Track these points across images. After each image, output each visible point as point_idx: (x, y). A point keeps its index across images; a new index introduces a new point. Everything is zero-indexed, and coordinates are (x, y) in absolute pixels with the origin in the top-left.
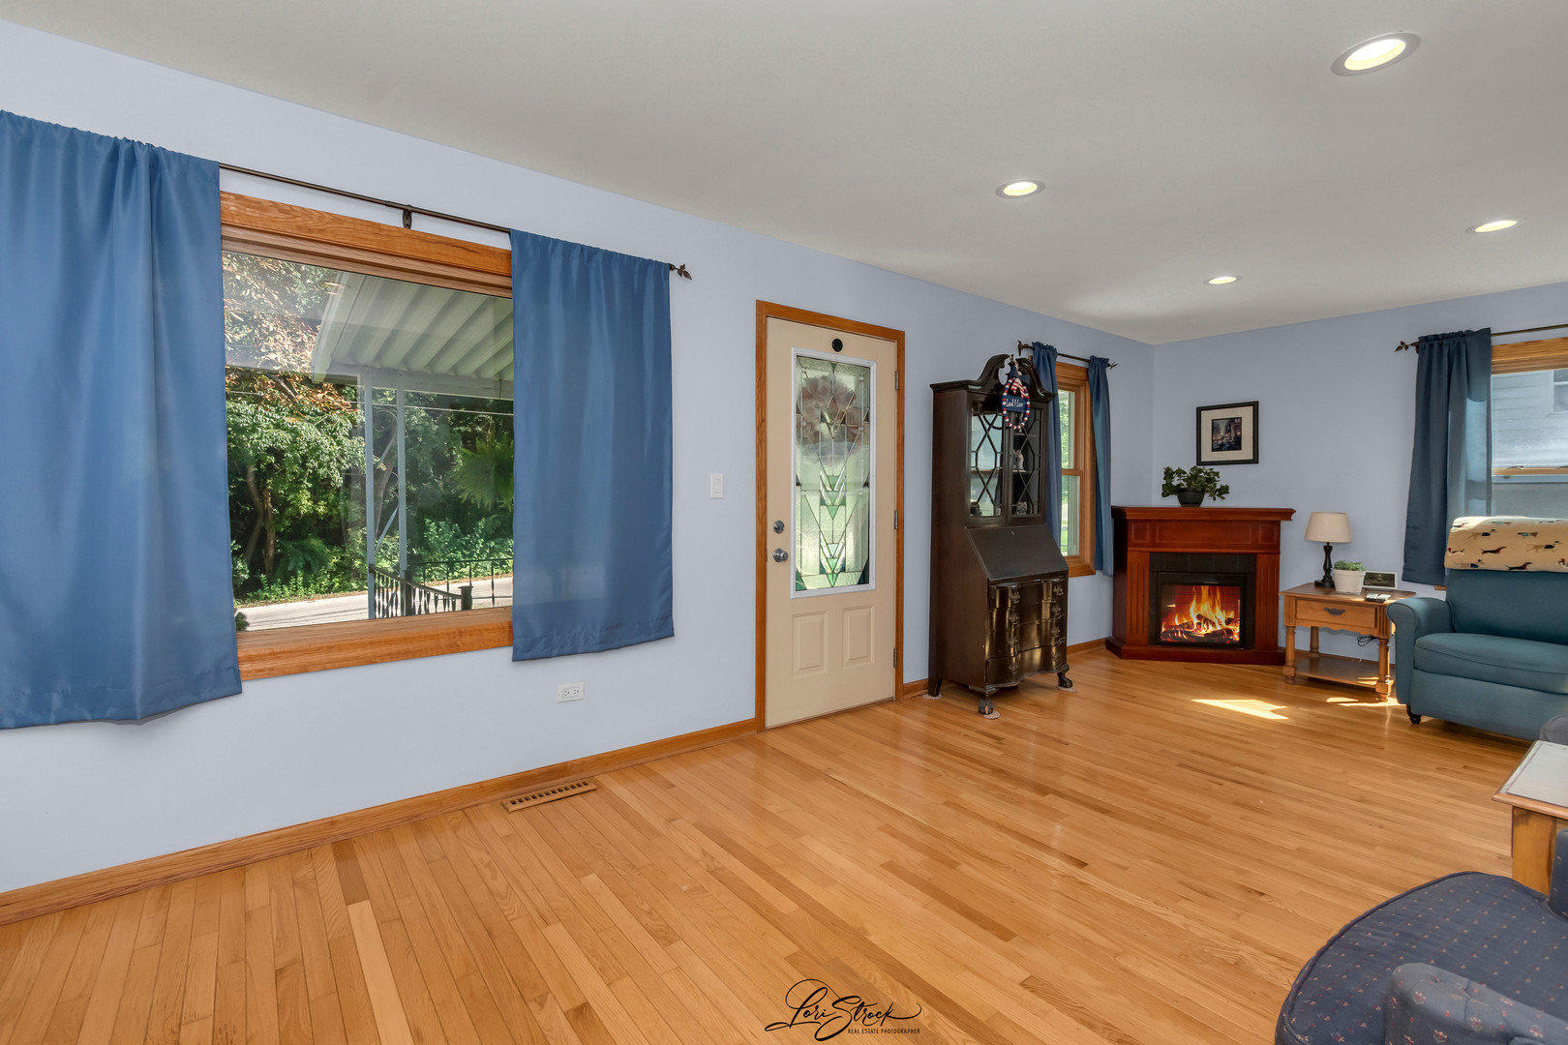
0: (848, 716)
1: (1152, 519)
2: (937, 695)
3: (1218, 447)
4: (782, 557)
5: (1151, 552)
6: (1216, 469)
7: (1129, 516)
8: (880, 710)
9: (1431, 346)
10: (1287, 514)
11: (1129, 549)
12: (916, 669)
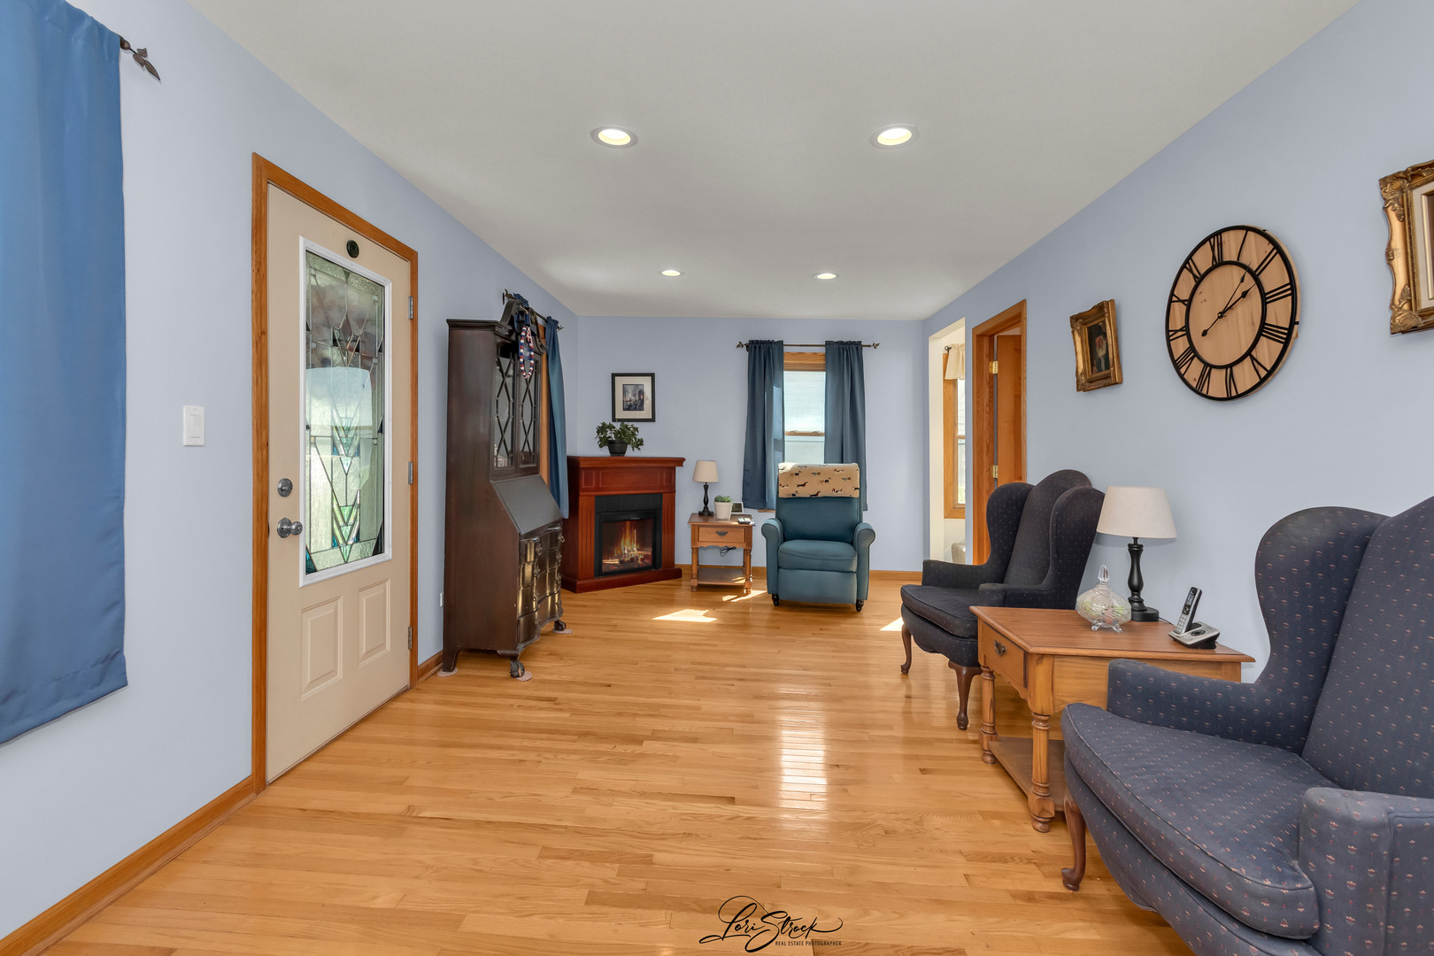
0: (365, 726)
1: (596, 465)
2: (450, 670)
3: (628, 408)
4: (290, 530)
5: (596, 496)
6: (636, 425)
7: (582, 465)
8: (396, 705)
9: (755, 347)
10: (680, 462)
11: (581, 493)
12: (430, 645)
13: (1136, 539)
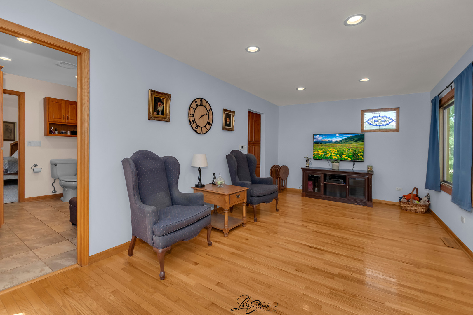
13: (200, 167)
